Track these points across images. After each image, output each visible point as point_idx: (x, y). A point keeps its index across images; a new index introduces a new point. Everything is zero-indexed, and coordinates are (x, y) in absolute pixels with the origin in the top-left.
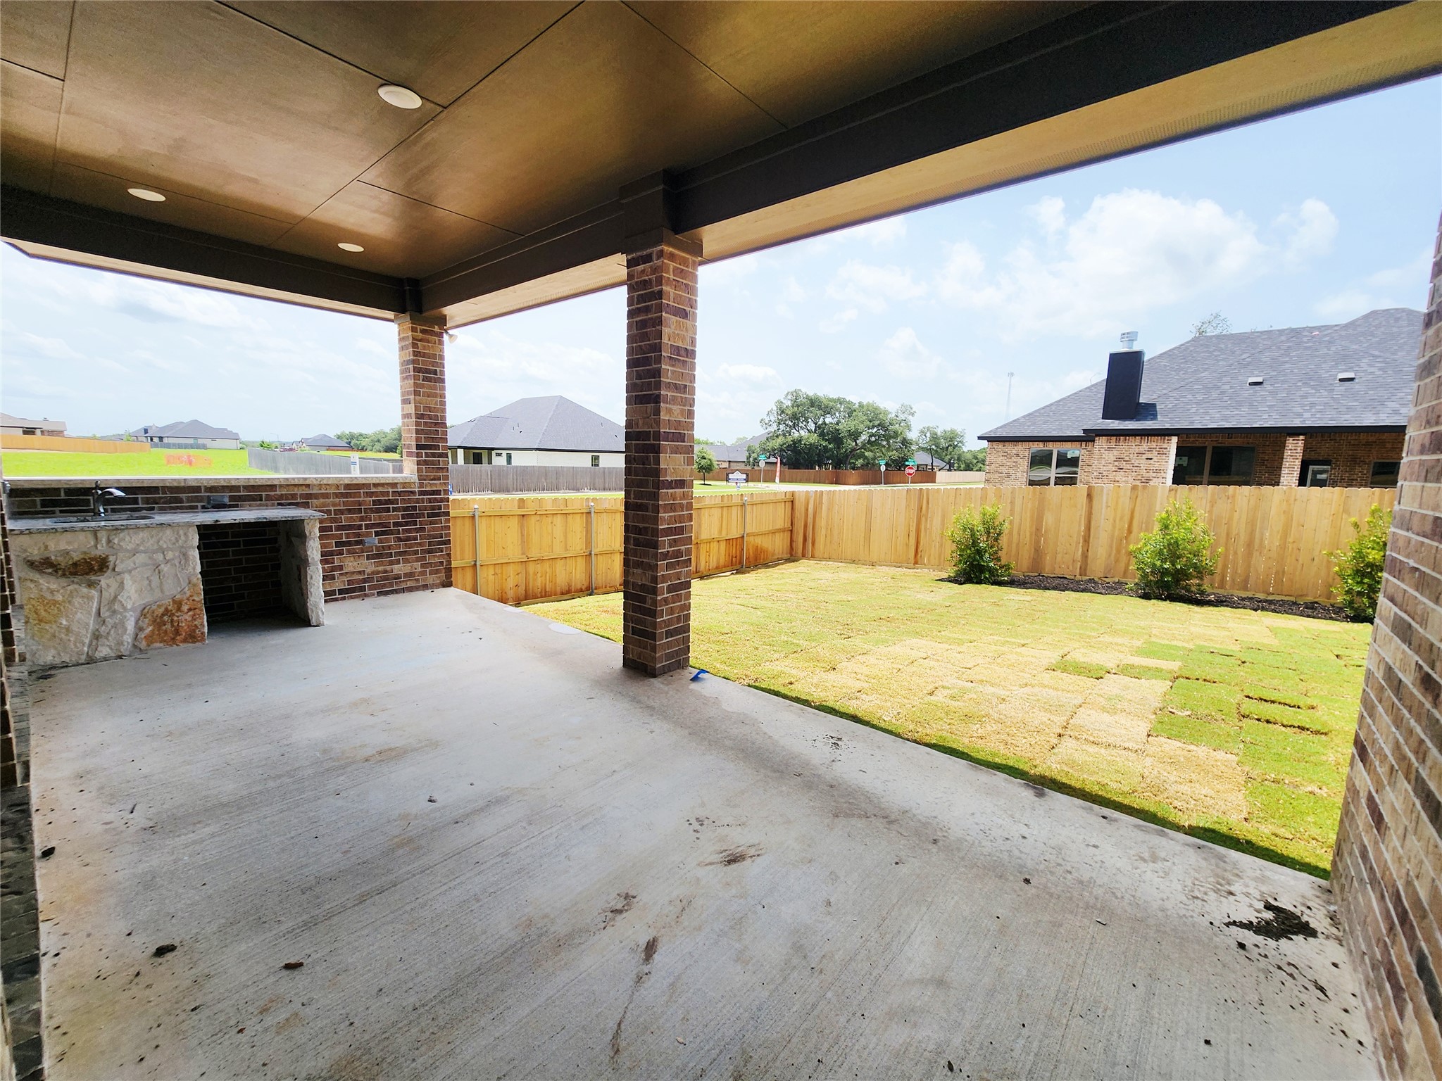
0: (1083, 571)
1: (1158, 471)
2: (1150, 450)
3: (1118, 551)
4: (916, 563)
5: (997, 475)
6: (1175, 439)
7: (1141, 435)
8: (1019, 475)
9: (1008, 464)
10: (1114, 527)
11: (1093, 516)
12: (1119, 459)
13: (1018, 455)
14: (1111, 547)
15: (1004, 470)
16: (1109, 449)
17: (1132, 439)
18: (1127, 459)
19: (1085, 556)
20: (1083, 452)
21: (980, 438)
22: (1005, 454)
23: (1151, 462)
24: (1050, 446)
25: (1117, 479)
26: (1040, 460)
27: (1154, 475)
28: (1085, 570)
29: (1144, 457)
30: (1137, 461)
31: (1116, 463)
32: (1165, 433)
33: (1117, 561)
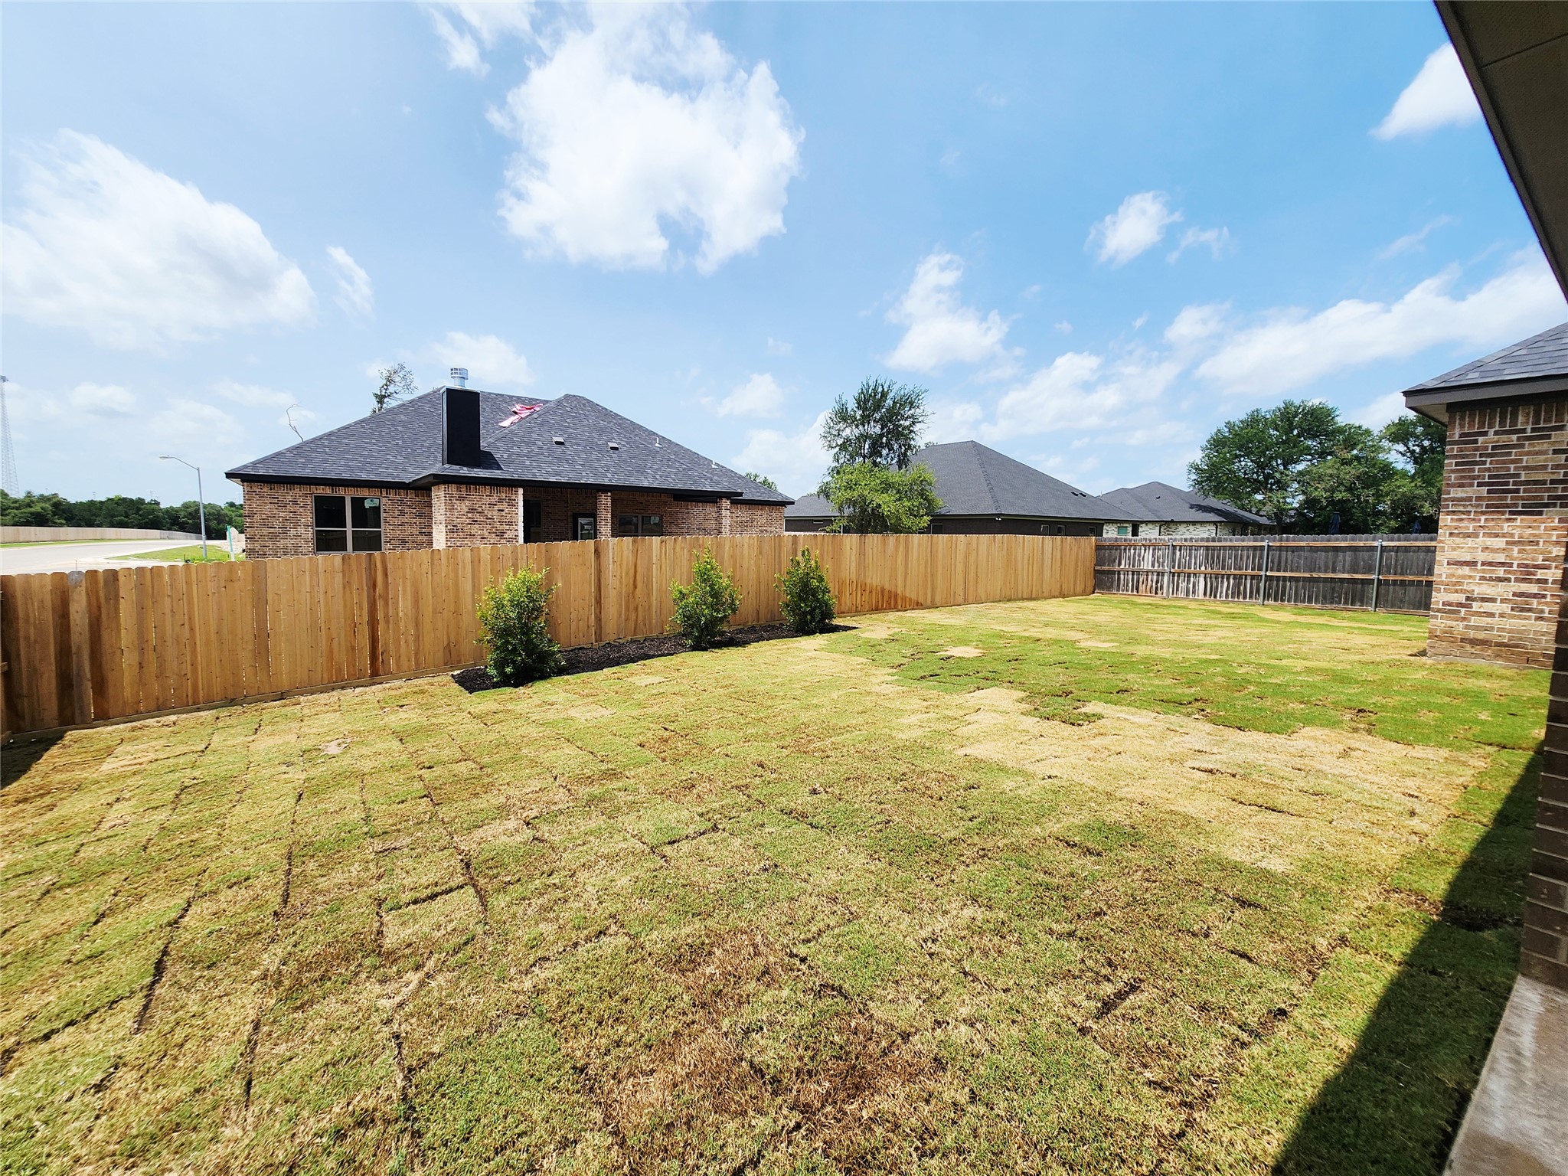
0: (599, 638)
1: (510, 523)
2: (500, 501)
3: (627, 609)
4: (375, 673)
5: (265, 531)
6: (521, 491)
7: (490, 485)
8: (301, 530)
9: (282, 514)
10: (621, 583)
11: (602, 574)
12: (472, 510)
13: (295, 502)
14: (621, 605)
15: (277, 523)
16: (461, 498)
17: (482, 488)
18: (480, 510)
19: (599, 620)
20: (384, 501)
21: (229, 475)
22: (276, 501)
23: (503, 513)
24: (341, 492)
25: (473, 532)
26: (328, 513)
27: (507, 527)
28: (600, 635)
29: (496, 508)
30: (490, 513)
31: (470, 515)
32: (512, 484)
33: (627, 620)
